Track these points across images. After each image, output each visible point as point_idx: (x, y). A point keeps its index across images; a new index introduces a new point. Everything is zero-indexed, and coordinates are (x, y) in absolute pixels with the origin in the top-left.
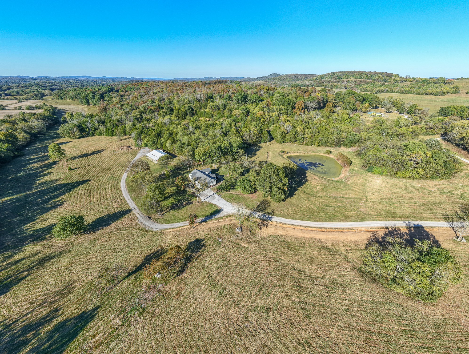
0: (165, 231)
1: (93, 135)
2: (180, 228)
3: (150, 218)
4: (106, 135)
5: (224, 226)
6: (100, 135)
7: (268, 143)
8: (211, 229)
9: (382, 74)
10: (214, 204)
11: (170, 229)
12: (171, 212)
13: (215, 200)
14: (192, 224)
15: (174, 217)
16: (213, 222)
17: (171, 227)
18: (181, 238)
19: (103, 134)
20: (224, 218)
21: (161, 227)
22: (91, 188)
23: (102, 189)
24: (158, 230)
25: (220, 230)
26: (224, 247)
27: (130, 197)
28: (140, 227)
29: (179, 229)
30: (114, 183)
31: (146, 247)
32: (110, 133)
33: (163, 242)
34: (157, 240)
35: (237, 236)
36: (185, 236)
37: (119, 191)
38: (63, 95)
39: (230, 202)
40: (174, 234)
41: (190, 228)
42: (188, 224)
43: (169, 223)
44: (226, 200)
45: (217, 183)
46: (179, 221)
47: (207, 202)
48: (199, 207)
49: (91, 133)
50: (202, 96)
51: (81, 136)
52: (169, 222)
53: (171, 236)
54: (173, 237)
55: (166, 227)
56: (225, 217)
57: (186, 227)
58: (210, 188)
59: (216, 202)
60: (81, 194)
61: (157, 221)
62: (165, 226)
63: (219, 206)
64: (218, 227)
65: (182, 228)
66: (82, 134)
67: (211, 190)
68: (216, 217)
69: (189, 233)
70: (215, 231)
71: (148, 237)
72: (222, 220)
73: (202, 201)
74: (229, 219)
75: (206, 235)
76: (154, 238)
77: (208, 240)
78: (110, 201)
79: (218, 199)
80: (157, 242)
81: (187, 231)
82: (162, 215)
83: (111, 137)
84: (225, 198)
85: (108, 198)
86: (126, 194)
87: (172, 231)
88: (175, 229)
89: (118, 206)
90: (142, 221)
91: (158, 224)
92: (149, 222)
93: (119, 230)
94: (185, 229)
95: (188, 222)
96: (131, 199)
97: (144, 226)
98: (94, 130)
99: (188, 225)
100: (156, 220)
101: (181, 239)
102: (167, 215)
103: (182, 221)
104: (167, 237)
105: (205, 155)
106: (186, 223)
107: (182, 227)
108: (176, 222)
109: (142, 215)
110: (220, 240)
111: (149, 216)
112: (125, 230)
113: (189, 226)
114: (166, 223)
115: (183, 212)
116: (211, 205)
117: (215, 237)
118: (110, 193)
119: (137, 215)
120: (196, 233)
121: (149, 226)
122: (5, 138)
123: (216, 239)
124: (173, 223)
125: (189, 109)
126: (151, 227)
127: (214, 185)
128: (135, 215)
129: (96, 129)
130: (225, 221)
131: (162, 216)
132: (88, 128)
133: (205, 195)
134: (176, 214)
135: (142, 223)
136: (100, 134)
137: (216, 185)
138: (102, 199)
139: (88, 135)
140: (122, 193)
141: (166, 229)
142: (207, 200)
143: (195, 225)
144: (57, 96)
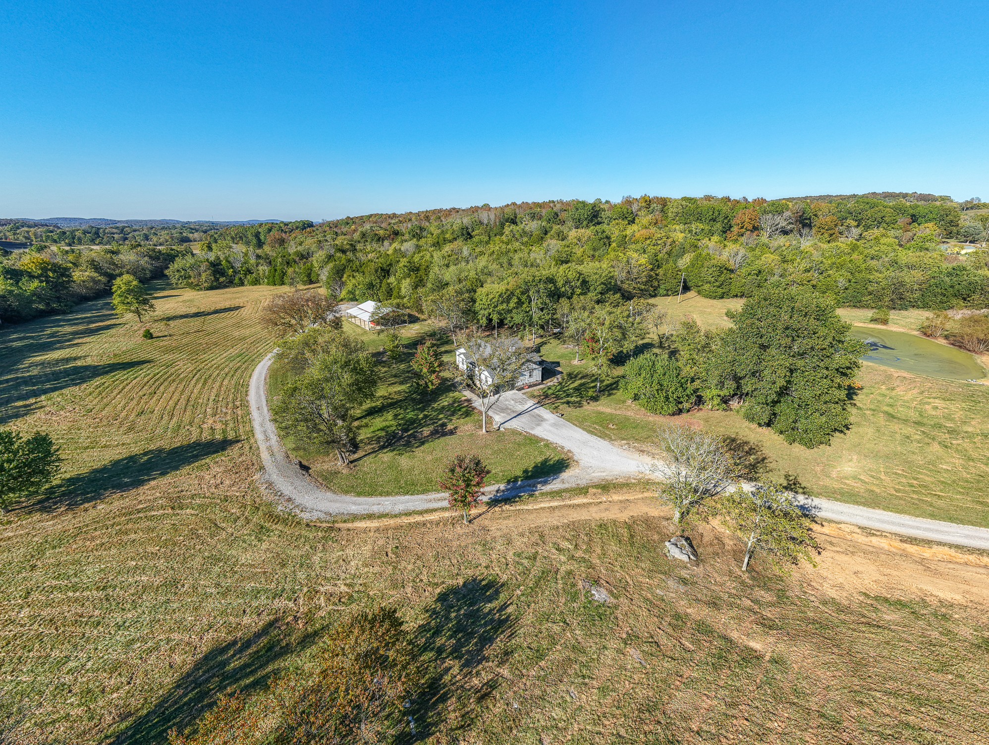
0: (350, 525)
1: (242, 284)
2: (411, 520)
3: (305, 468)
4: (268, 284)
5: (602, 526)
6: (256, 284)
7: (680, 298)
8: (542, 536)
9: (905, 196)
10: (542, 440)
11: (370, 517)
12: (386, 456)
13: (545, 425)
14: (465, 504)
15: (395, 473)
16: (547, 505)
17: (376, 509)
18: (408, 566)
19: (261, 282)
20: (592, 491)
21: (338, 505)
22: (172, 374)
23: (198, 380)
24: (322, 516)
25: (588, 544)
26: (631, 639)
27: (264, 403)
28: (258, 500)
29: (406, 520)
30: (239, 368)
31: (244, 594)
32: (277, 277)
33: (328, 575)
34: (305, 563)
35: (684, 581)
36: (430, 554)
37: (242, 388)
38: (219, 236)
39: (603, 436)
40: (381, 542)
41: (454, 522)
42: (445, 504)
43: (370, 494)
44: (584, 429)
45: (542, 381)
46: (409, 488)
47: (514, 432)
48: (486, 446)
49: (237, 281)
50: (492, 217)
51: (215, 284)
52: (373, 491)
53: (366, 550)
54: (375, 554)
55: (354, 509)
56: (596, 486)
57: (434, 517)
58: (523, 391)
59: (550, 431)
60: (133, 388)
61: (328, 481)
62: (354, 503)
63: (563, 448)
64: (573, 526)
65: (419, 518)
66: (217, 280)
67: (524, 396)
68: (548, 488)
69: (446, 542)
70: (565, 545)
71: (271, 542)
72: (585, 501)
73: (496, 427)
74: (616, 497)
75: (525, 562)
76: (294, 552)
77: (537, 584)
78: (203, 409)
79: (554, 425)
80: (301, 575)
81: (437, 532)
82: (352, 462)
83: (277, 287)
84: (580, 423)
85: (201, 401)
86: (257, 393)
87: (377, 530)
88: (392, 522)
89: (219, 427)
90: (275, 477)
91: (329, 495)
92: (298, 482)
93: (176, 503)
94: (431, 522)
95: (446, 495)
96: (265, 409)
97: (271, 498)
98: (246, 274)
99: (443, 509)
100: (326, 479)
101: (410, 567)
102: (369, 465)
103: (424, 492)
104: (349, 552)
105: (508, 301)
106: (440, 499)
107: (421, 513)
108: (397, 494)
109: (280, 456)
110: (600, 595)
111: (305, 463)
112: (199, 506)
113: (447, 514)
114: (359, 494)
115: (429, 458)
116: (533, 440)
117: (570, 573)
118: (214, 391)
119: (265, 455)
120: (480, 548)
121: (289, 500)
122: (40, 272)
123: (574, 585)
124: (388, 494)
125: (463, 235)
126: (298, 501)
127: (535, 385)
128: (258, 456)
129: (249, 272)
130: (602, 506)
131: (352, 466)
132: (232, 267)
133: (507, 408)
134: (404, 461)
135: (270, 485)
136: (256, 282)
137: (539, 384)
138: (183, 402)
139: (230, 283)
140: (247, 391)
141: (355, 517)
142: (515, 424)
143: (474, 512)
144: (209, 238)
